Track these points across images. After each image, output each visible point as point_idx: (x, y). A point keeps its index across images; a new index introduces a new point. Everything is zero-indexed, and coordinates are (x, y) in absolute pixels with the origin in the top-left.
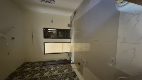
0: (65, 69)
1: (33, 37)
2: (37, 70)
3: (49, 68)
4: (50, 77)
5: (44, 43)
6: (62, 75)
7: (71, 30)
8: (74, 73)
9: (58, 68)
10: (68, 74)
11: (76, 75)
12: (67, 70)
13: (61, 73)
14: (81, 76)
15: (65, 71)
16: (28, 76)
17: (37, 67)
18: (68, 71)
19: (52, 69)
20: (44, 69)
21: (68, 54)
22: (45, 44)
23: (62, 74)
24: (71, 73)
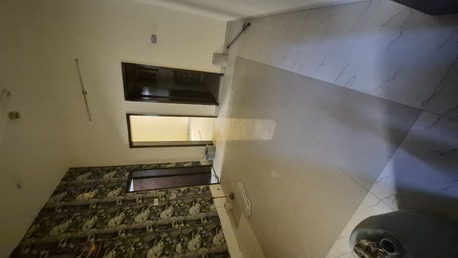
0: (191, 204)
1: (84, 93)
2: (114, 203)
3: (148, 195)
4: (151, 230)
5: (128, 116)
6: (183, 225)
7: (222, 75)
8: (216, 219)
9: (174, 196)
10: (199, 221)
11: (220, 228)
12: (197, 207)
13: (181, 218)
14: (232, 230)
15: (191, 210)
16: (90, 222)
17: (112, 189)
18: (201, 211)
19: (156, 202)
20: (134, 201)
21: (204, 148)
22: (132, 117)
23: (185, 222)
24: (207, 218)
